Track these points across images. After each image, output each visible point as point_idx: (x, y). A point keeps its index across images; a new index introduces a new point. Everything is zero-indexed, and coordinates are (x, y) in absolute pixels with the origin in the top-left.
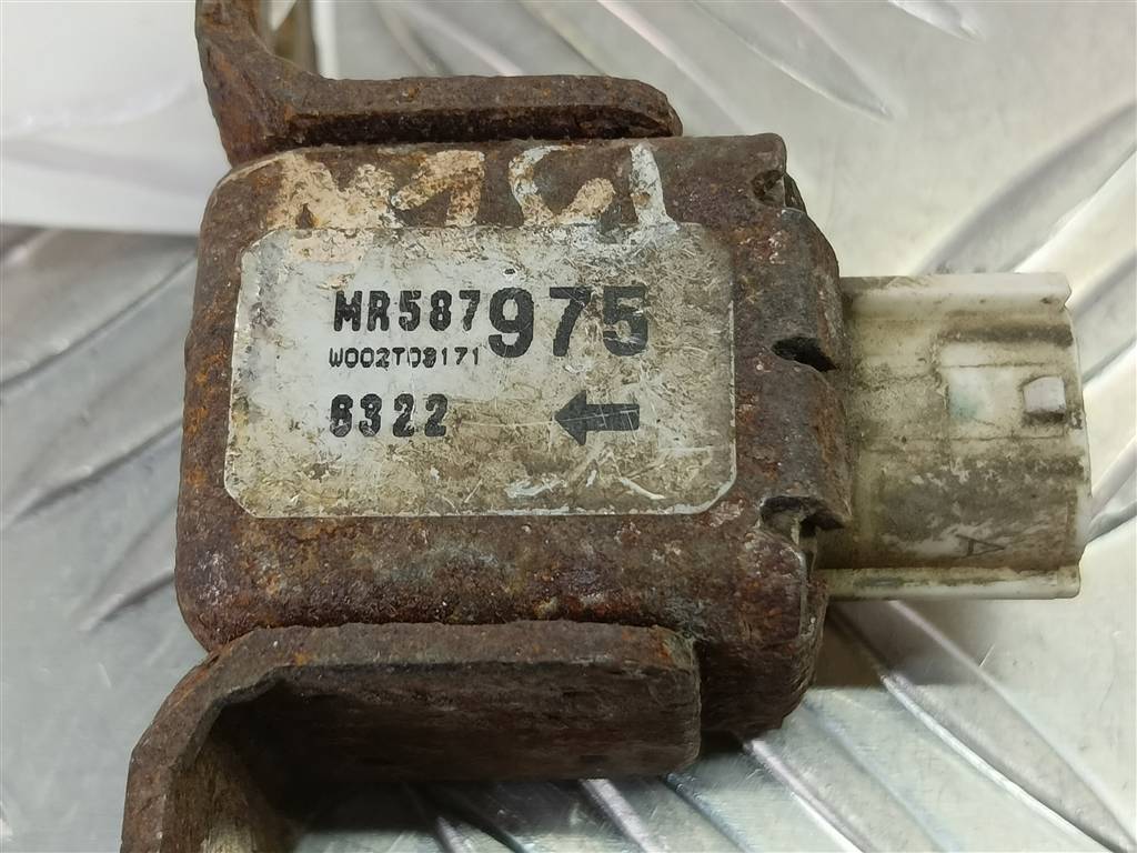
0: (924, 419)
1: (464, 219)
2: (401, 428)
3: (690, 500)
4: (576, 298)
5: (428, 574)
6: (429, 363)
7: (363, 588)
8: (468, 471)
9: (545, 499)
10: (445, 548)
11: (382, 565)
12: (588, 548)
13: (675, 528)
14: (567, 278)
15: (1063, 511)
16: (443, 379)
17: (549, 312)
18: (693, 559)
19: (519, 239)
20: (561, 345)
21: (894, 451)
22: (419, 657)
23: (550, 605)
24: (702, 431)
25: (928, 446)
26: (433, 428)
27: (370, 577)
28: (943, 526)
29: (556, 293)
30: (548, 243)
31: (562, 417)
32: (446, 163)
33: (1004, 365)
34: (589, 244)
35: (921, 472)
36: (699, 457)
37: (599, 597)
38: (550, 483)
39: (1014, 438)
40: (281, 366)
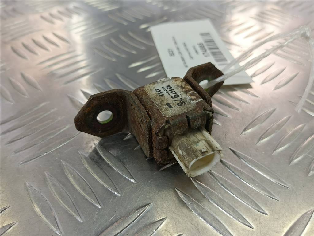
0: (193, 141)
1: (184, 90)
2: (158, 94)
3: (164, 115)
4: (181, 99)
5: (145, 100)
6: (167, 93)
7: (141, 97)
8: (157, 99)
9: (158, 105)
10: (148, 101)
11: (144, 97)
12: (154, 109)
13: (161, 115)
14: (182, 98)
15: (191, 159)
16: (166, 95)
17: (179, 98)
18: (158, 117)
19: (184, 94)
20: (175, 101)
21: (188, 140)
22: (136, 102)
23: (147, 110)
24: (173, 113)
25: (190, 143)
26: (160, 95)
27: (142, 97)
28: (182, 150)
29: (181, 98)
30: (186, 96)
31: (167, 103)
32: (189, 87)
33: (205, 146)
34: (188, 99)
35: (187, 143)
36: (170, 114)
37: (150, 113)
38: (160, 105)
39: (197, 150)
40: (160, 85)
